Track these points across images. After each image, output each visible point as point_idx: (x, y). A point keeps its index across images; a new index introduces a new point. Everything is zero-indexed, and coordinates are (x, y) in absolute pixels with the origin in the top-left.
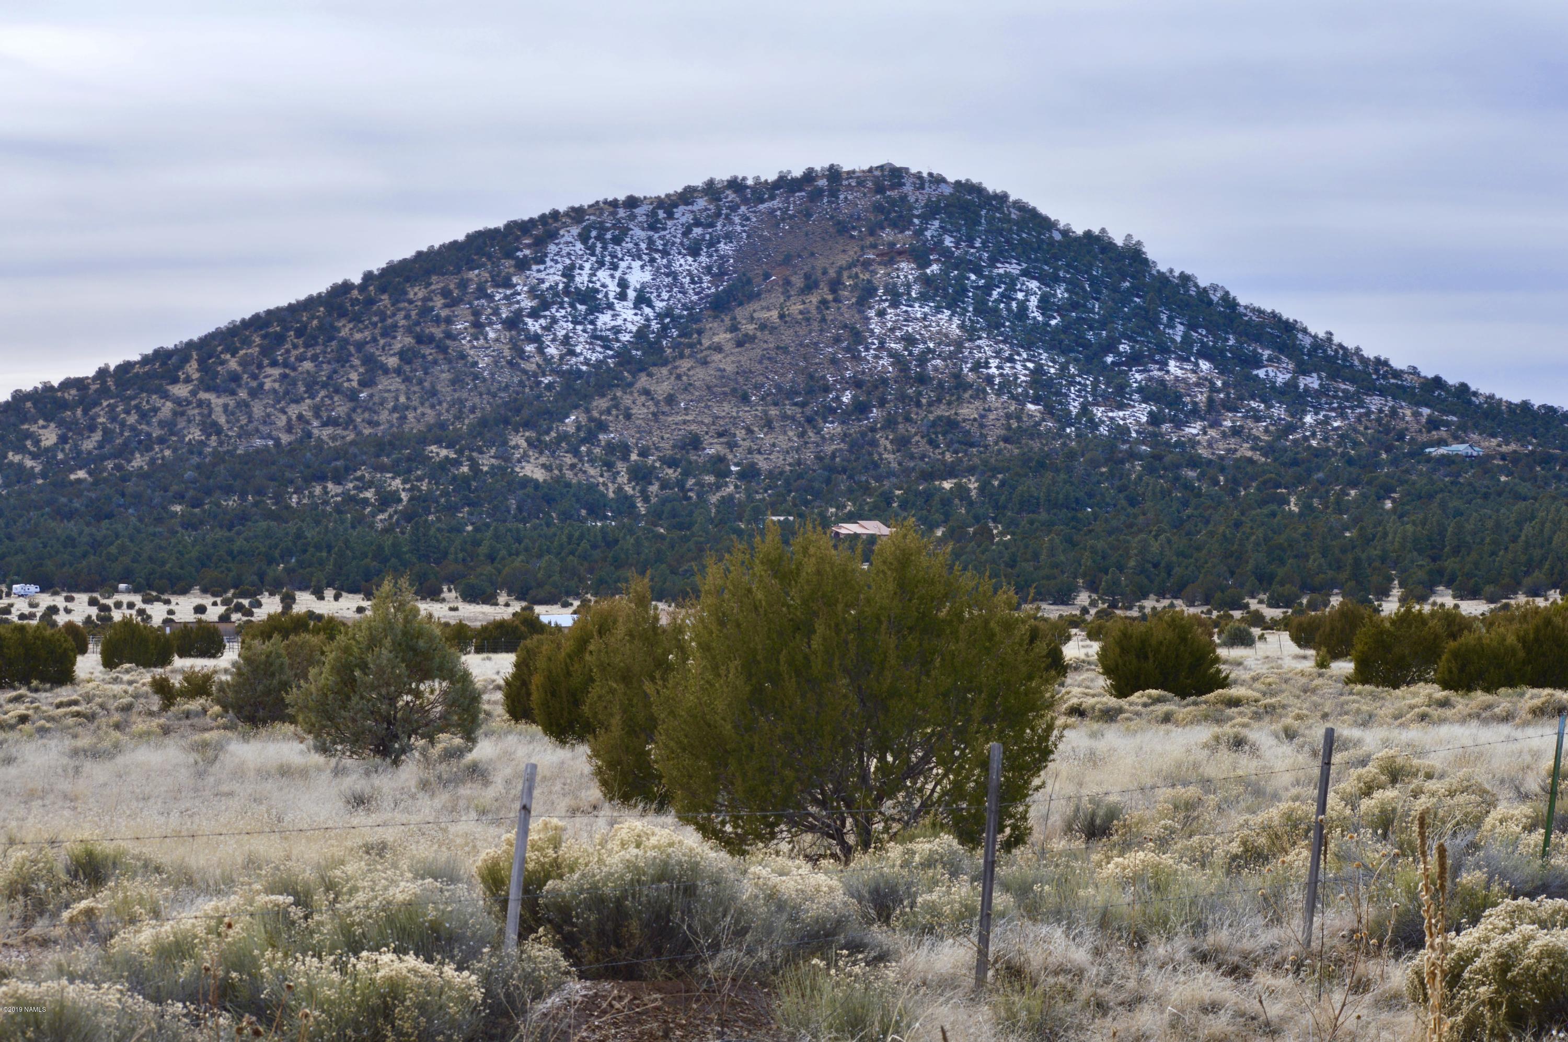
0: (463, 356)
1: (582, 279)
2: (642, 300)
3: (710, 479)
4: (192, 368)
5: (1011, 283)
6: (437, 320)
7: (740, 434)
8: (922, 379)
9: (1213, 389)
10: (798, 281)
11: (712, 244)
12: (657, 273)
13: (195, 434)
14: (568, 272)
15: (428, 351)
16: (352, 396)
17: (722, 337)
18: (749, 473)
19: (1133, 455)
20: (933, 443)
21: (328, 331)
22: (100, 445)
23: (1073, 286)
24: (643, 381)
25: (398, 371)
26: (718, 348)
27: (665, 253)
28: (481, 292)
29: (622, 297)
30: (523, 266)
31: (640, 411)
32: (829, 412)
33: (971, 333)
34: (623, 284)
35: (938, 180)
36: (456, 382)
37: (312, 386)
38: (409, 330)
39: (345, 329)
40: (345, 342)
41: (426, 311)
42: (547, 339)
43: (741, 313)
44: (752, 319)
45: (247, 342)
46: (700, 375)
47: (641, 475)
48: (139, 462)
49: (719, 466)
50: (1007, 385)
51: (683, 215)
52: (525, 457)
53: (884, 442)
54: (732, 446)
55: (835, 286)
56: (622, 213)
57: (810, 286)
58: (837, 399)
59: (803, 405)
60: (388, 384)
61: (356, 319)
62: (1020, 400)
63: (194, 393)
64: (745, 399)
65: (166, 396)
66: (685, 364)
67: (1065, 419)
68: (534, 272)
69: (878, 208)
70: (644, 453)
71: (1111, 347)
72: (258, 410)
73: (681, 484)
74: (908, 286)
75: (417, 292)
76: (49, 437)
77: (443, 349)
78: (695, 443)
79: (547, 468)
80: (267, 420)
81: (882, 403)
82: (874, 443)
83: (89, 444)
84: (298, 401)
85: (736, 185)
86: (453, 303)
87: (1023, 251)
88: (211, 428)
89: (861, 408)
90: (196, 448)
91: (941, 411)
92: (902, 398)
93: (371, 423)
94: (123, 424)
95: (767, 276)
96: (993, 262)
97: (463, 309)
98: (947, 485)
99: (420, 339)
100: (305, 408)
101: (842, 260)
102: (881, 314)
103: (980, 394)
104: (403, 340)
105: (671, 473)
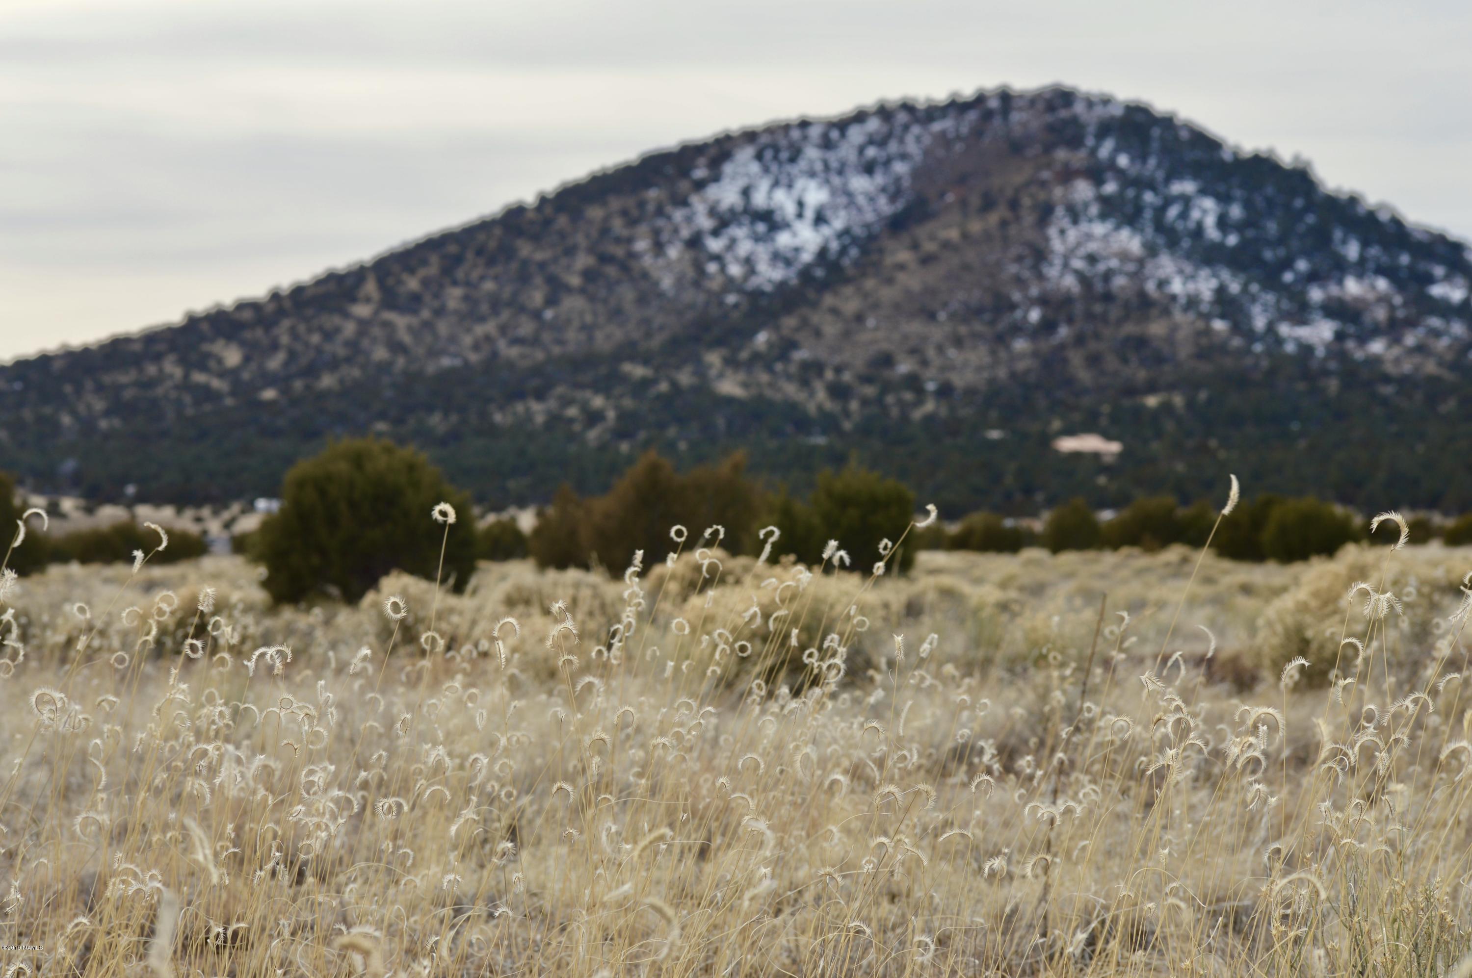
0: (645, 275)
1: (759, 199)
2: (820, 219)
3: (908, 396)
4: (371, 287)
5: (1186, 201)
6: (618, 240)
7: (931, 353)
8: (1108, 297)
9: (1392, 308)
10: (975, 201)
11: (887, 163)
12: (833, 192)
13: (380, 354)
14: (746, 192)
15: (611, 271)
16: (537, 315)
17: (904, 256)
18: (945, 391)
19: (1326, 373)
20: (1125, 360)
21: (507, 252)
22: (286, 364)
23: (1248, 205)
24: (829, 300)
25: (582, 291)
26: (902, 267)
27: (841, 172)
28: (660, 212)
29: (800, 216)
30: (700, 186)
31: (831, 329)
32: (1017, 329)
33: (1151, 250)
34: (801, 204)
35: (1106, 101)
36: (642, 300)
37: (496, 305)
38: (591, 250)
39: (525, 249)
40: (525, 263)
41: (605, 231)
42: (729, 258)
43: (922, 232)
44: (932, 238)
45: (424, 263)
46: (887, 294)
47: (839, 392)
48: (327, 381)
49: (913, 382)
50: (1192, 302)
51: (856, 135)
52: (721, 376)
53: (1076, 359)
54: (925, 363)
55: (1014, 205)
56: (796, 134)
57: (988, 204)
58: (1025, 317)
59: (992, 323)
60: (572, 304)
61: (536, 238)
62: (1207, 317)
63: (376, 313)
64: (932, 316)
65: (346, 315)
66: (870, 284)
67: (1251, 336)
68: (713, 192)
69: (1051, 128)
70: (838, 370)
71: (1287, 264)
72: (443, 327)
73: (879, 400)
74: (1086, 205)
75: (595, 213)
76: (232, 357)
77: (625, 267)
78: (887, 360)
79: (745, 385)
80: (453, 339)
81: (1070, 321)
82: (1065, 361)
83: (275, 363)
84: (482, 319)
85: (907, 107)
86: (632, 222)
87: (1196, 170)
88: (397, 347)
89: (1048, 326)
90: (384, 367)
91: (1130, 328)
92: (1090, 316)
93: (561, 342)
94: (307, 345)
95: (942, 195)
96: (1168, 180)
97: (643, 229)
98: (1152, 401)
99: (605, 259)
100: (489, 327)
101: (1018, 179)
102: (1062, 232)
103: (1166, 312)
104: (583, 261)
105: (869, 391)
